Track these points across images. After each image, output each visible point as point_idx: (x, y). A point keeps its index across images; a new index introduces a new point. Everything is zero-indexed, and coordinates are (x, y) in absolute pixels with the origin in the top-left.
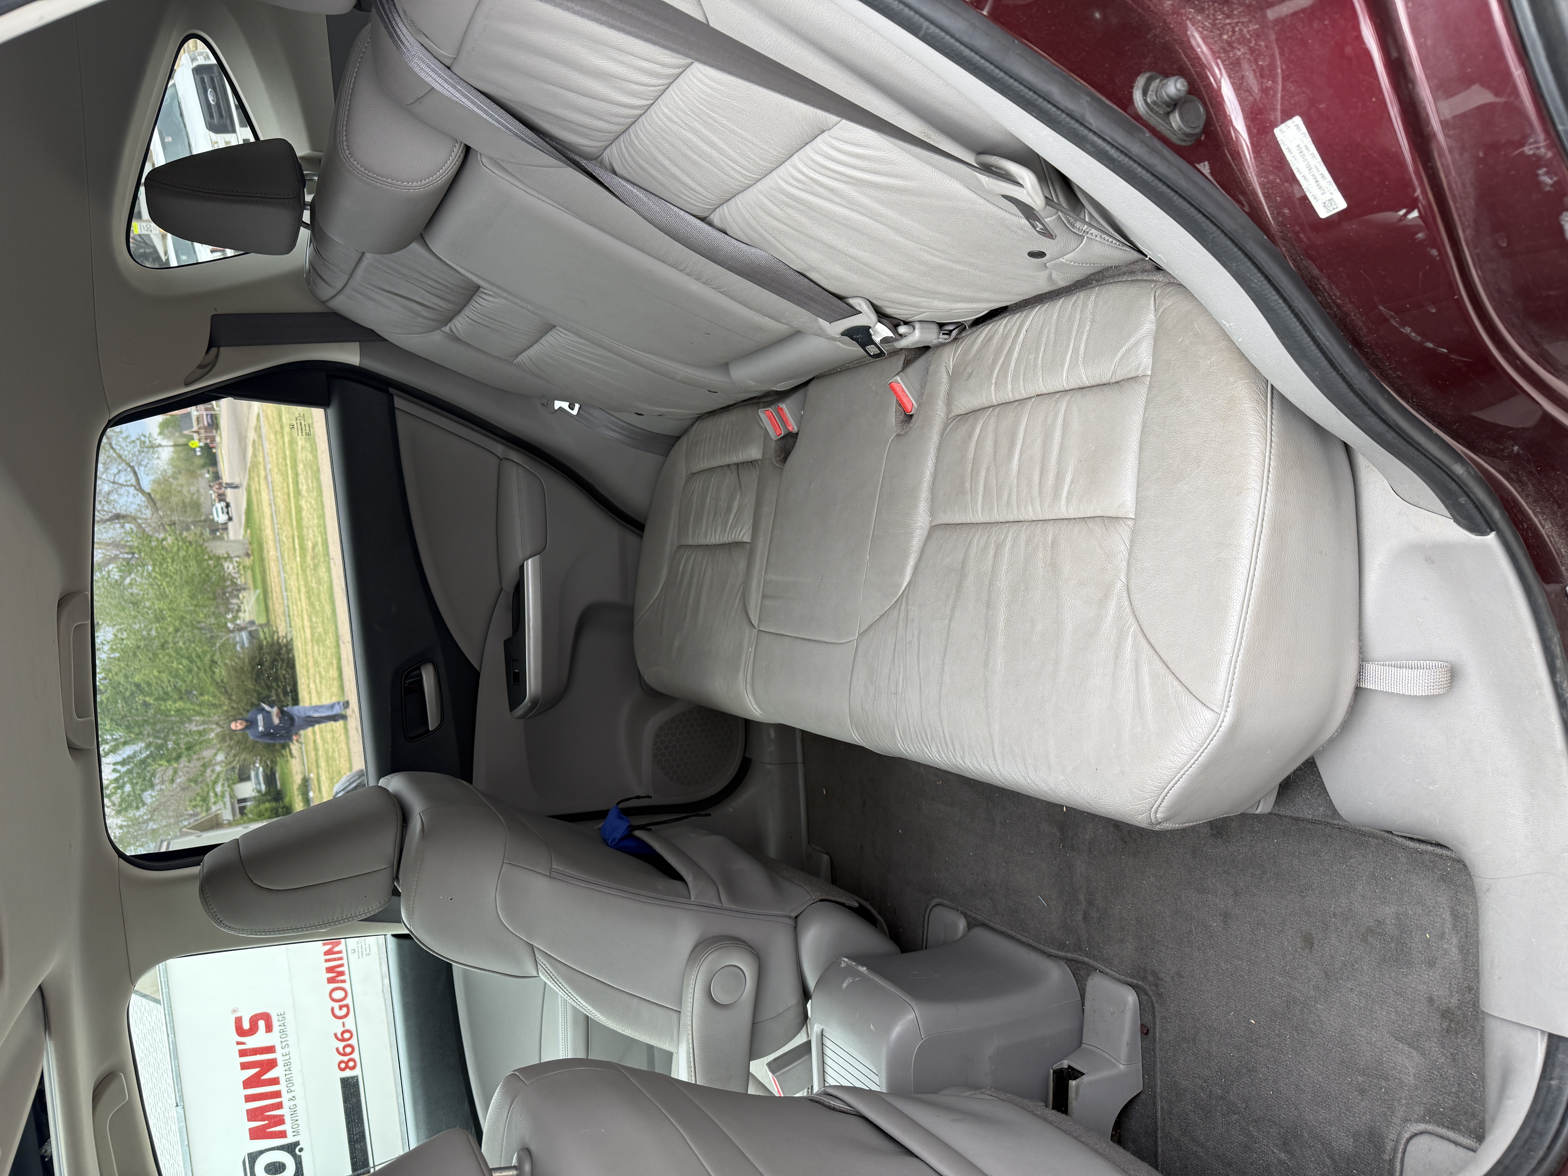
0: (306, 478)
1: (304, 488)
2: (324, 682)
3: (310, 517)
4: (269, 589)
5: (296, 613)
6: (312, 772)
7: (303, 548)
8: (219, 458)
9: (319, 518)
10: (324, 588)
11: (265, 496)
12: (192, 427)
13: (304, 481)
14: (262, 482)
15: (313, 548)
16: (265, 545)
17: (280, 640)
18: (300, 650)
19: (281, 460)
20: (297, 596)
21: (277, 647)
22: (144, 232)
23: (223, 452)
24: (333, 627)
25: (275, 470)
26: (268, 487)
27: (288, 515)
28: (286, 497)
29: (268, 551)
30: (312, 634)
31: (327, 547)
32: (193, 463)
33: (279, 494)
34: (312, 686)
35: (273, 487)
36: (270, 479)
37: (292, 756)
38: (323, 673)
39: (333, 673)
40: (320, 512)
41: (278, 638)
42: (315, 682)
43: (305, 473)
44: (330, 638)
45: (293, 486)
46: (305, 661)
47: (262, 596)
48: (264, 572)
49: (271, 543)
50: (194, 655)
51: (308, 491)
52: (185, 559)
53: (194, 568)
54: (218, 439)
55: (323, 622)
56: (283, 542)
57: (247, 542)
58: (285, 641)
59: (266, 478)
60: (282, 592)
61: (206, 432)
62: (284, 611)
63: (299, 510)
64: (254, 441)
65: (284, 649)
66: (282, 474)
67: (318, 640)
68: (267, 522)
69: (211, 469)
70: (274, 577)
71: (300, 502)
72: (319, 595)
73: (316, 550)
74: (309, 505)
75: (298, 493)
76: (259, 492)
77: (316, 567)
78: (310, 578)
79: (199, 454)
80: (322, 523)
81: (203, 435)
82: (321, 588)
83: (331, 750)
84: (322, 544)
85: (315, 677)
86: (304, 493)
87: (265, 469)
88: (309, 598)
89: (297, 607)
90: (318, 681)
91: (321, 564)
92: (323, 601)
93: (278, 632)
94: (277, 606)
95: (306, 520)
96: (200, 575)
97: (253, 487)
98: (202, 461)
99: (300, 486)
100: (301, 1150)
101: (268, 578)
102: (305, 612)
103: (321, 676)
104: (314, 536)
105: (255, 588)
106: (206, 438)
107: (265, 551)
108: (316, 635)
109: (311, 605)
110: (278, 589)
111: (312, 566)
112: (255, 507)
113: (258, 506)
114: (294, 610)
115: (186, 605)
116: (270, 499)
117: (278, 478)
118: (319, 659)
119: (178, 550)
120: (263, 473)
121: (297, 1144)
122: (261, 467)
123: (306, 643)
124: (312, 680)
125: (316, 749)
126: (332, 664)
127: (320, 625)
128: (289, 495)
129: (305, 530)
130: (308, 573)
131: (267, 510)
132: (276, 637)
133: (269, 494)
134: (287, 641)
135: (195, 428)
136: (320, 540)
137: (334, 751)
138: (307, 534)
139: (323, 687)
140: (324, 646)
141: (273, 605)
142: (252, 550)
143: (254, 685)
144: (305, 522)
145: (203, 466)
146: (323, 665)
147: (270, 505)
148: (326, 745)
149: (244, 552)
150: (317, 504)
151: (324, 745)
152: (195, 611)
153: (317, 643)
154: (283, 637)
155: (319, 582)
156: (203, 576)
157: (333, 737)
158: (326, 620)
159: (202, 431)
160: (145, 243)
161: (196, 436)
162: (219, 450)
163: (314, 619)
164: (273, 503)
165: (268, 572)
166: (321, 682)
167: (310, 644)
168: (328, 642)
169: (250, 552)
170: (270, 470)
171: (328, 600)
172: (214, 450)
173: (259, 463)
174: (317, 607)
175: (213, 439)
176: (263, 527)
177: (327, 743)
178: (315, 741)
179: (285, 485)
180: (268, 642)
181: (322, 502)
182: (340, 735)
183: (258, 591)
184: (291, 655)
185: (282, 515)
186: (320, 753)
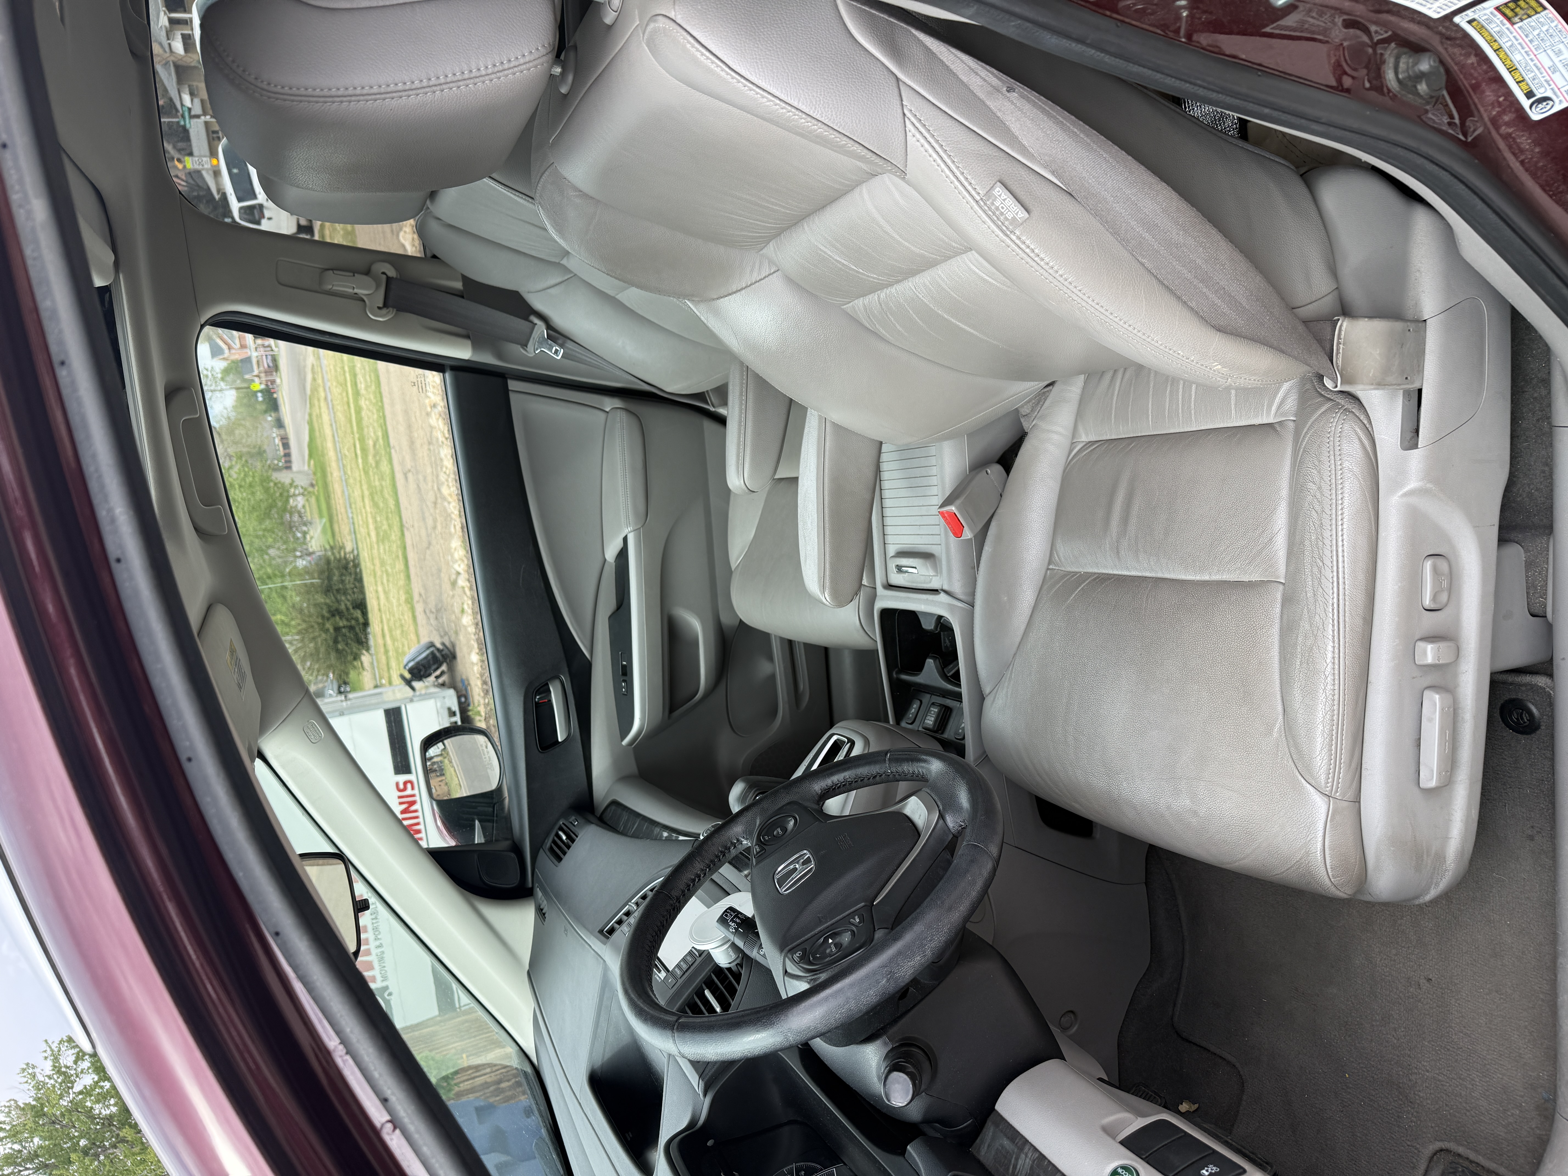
0: (364, 376)
1: (363, 386)
2: (391, 579)
3: (370, 414)
4: (335, 512)
5: (361, 523)
6: (383, 678)
7: (364, 450)
8: (281, 402)
9: (378, 411)
10: (387, 482)
11: (326, 418)
12: (253, 371)
13: (362, 380)
14: (323, 404)
15: (375, 445)
16: (328, 469)
17: (348, 556)
18: (367, 560)
19: (339, 370)
20: (362, 504)
21: (344, 562)
22: (197, 167)
23: (284, 394)
24: (398, 519)
25: (334, 384)
26: (328, 408)
27: (348, 425)
28: (346, 407)
29: (331, 474)
30: (378, 534)
31: (388, 437)
32: (255, 409)
33: (339, 407)
34: (380, 589)
35: (333, 405)
36: (329, 398)
37: (363, 668)
38: (390, 570)
39: (400, 566)
40: (380, 404)
41: (345, 554)
42: (382, 583)
43: (363, 371)
44: (394, 532)
45: (352, 389)
46: (372, 567)
47: (328, 525)
48: (328, 498)
49: (334, 465)
50: (265, 577)
51: (367, 388)
52: (251, 486)
53: (259, 495)
54: (278, 381)
55: (387, 518)
56: (345, 455)
57: (311, 472)
58: (352, 556)
59: (326, 399)
60: (346, 512)
61: (266, 376)
62: (350, 530)
63: (358, 411)
64: (313, 365)
65: (352, 564)
66: (341, 385)
67: (383, 538)
68: (329, 445)
69: (273, 414)
70: (339, 499)
71: (360, 402)
72: (382, 491)
73: (377, 446)
74: (367, 402)
75: (357, 394)
76: (320, 416)
77: (377, 463)
78: (372, 478)
79: (260, 399)
80: (381, 414)
81: (264, 379)
82: (384, 483)
83: (401, 646)
84: (383, 438)
85: (382, 577)
86: (363, 392)
87: (325, 390)
88: (373, 499)
89: (362, 516)
90: (385, 581)
91: (383, 458)
92: (387, 496)
93: (345, 549)
94: (343, 527)
95: (366, 419)
96: (267, 500)
97: (314, 414)
98: (264, 407)
99: (359, 385)
100: (390, 994)
101: (333, 502)
102: (369, 515)
103: (388, 575)
104: (375, 433)
105: (321, 516)
106: (267, 381)
107: (329, 475)
108: (382, 534)
109: (375, 505)
110: (343, 510)
111: (374, 465)
112: (317, 434)
113: (320, 432)
114: (359, 521)
115: (255, 530)
116: (330, 420)
117: (336, 391)
118: (385, 557)
119: (245, 475)
120: (322, 394)
121: (386, 988)
122: (321, 389)
123: (372, 548)
124: (379, 583)
125: (386, 652)
126: (398, 557)
127: (385, 522)
128: (348, 403)
129: (366, 430)
130: (371, 473)
131: (328, 431)
132: (342, 554)
133: (329, 414)
134: (354, 556)
135: (256, 372)
136: (380, 434)
137: (403, 645)
138: (368, 434)
139: (391, 585)
140: (389, 541)
141: (339, 527)
142: (317, 481)
143: (325, 599)
144: (365, 422)
145: (266, 412)
146: (389, 562)
147: (331, 425)
148: (396, 644)
149: (308, 482)
150: (375, 397)
151: (394, 645)
152: (264, 536)
153: (383, 541)
154: (350, 553)
155: (382, 478)
156: (270, 501)
157: (403, 631)
158: (390, 515)
159: (263, 375)
160: (198, 186)
161: (256, 379)
162: (280, 394)
163: (378, 519)
164: (334, 422)
165: (332, 496)
166: (388, 581)
167: (376, 546)
168: (393, 537)
169: (314, 482)
170: (329, 388)
171: (391, 493)
172: (275, 396)
173: (319, 385)
174: (381, 505)
175: (273, 382)
176: (326, 452)
177: (397, 640)
178: (385, 645)
179: (344, 394)
180: (335, 558)
181: (380, 393)
182: (409, 627)
183: (324, 520)
184: (358, 570)
185: (343, 428)
186: (391, 653)
